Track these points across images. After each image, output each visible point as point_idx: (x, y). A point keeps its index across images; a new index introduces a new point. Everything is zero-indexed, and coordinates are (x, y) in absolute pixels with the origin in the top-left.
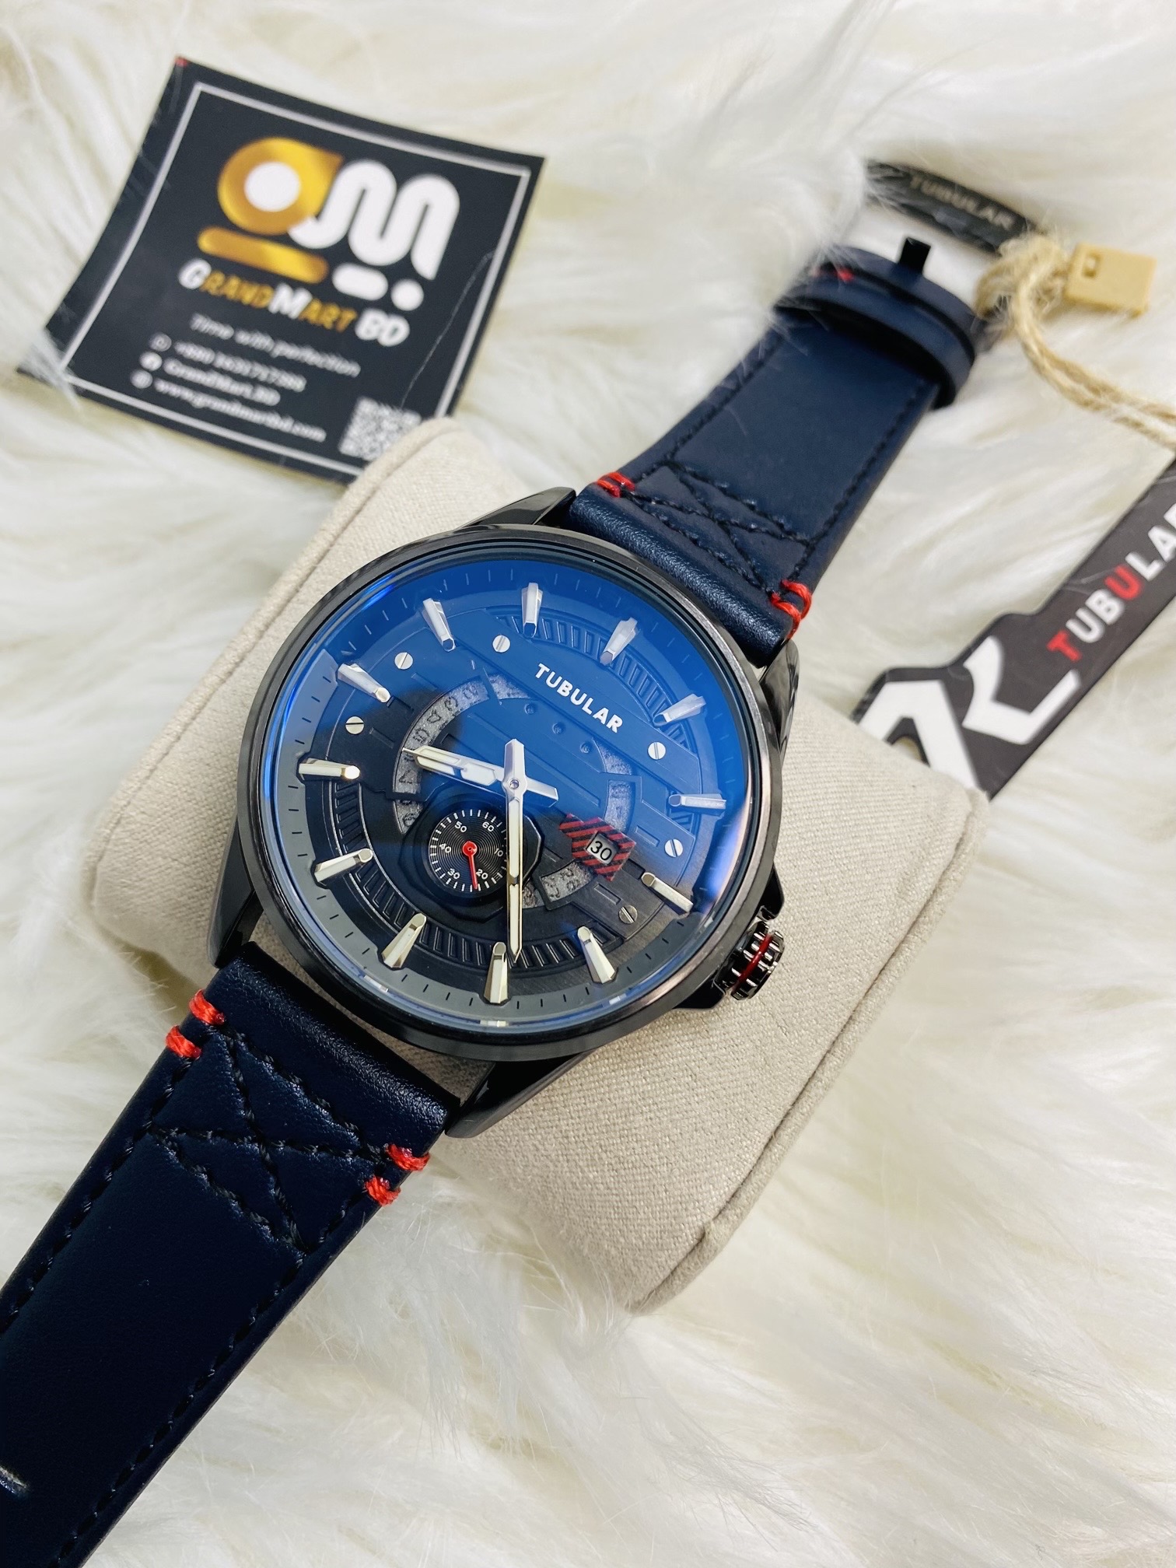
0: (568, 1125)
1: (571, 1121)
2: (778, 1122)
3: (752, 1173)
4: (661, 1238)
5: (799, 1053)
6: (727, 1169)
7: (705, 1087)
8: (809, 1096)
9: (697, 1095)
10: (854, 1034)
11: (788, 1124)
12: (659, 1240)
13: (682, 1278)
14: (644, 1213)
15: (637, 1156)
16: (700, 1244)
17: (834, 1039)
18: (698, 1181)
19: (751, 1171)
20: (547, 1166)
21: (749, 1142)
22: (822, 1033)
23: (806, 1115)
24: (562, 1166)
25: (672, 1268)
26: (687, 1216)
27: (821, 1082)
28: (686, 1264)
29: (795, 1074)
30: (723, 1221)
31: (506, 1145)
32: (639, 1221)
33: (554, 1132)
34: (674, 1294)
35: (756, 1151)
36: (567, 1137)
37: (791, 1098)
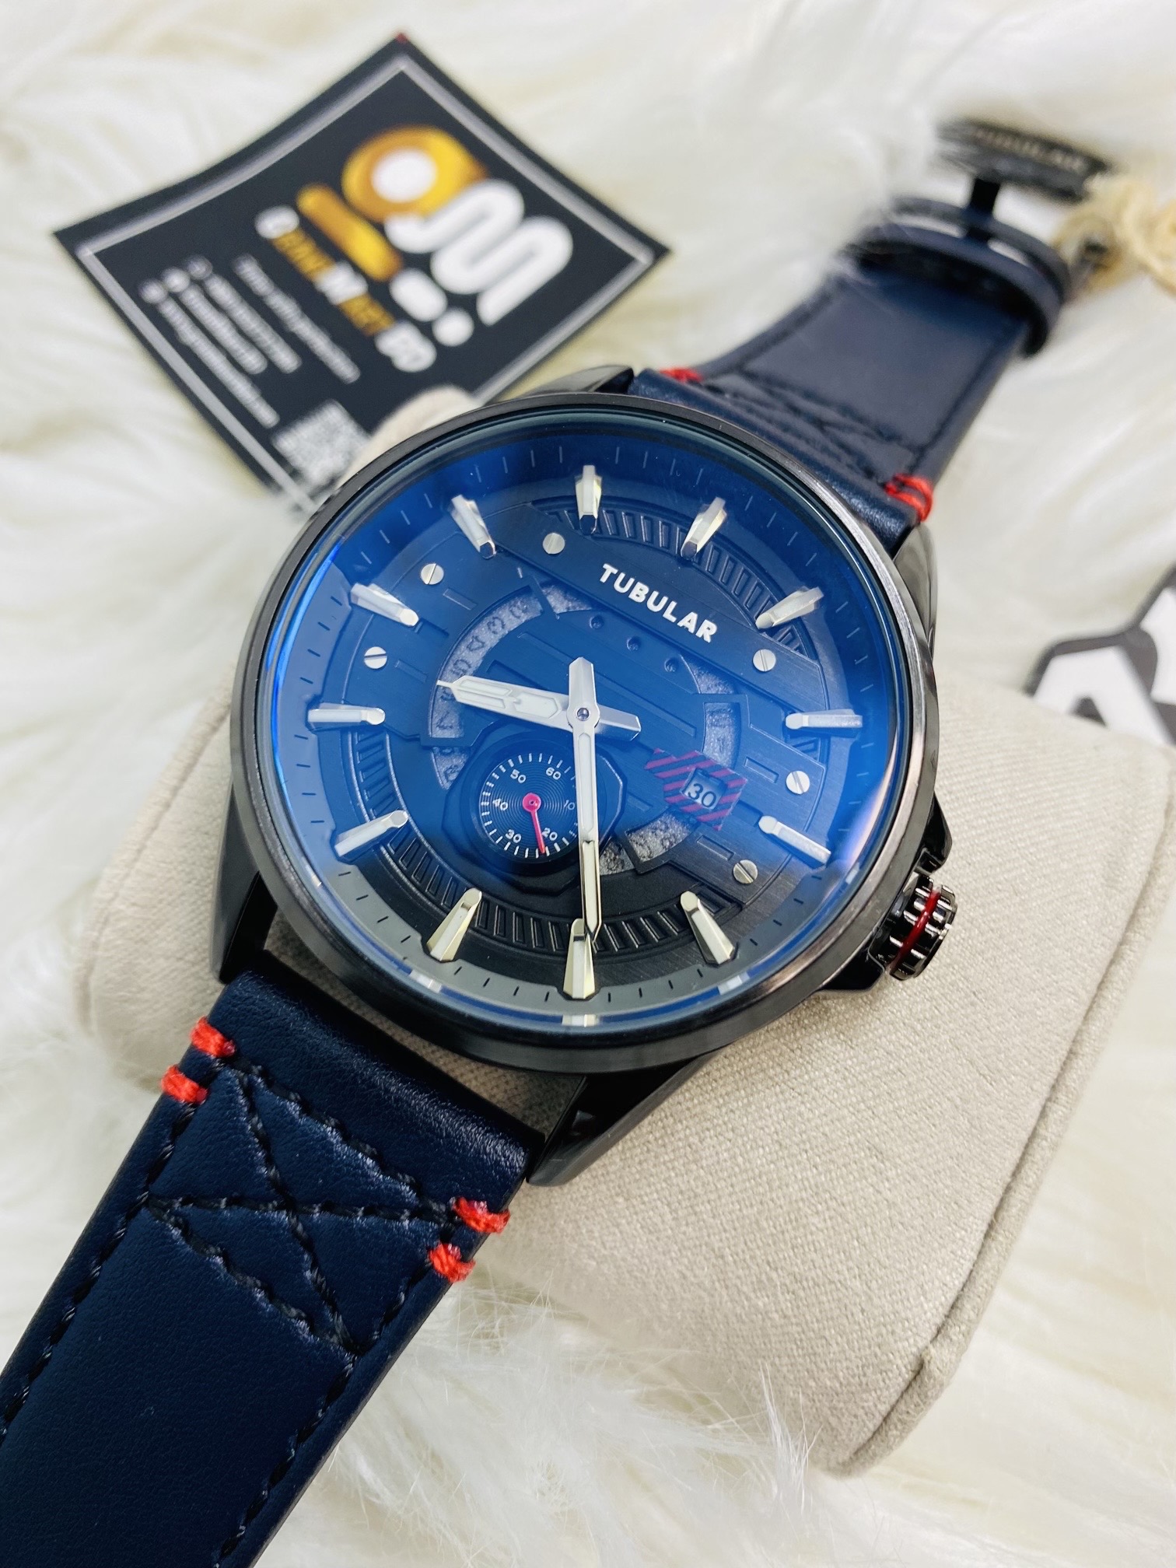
0: (721, 1240)
1: (724, 1235)
2: (996, 1200)
3: (974, 1273)
4: (865, 1375)
5: (1011, 1107)
6: (940, 1272)
7: (896, 1168)
8: (1033, 1162)
9: (888, 1180)
10: (1079, 1072)
11: (1013, 1201)
12: (864, 1380)
13: (899, 1427)
14: (837, 1343)
15: (818, 1271)
16: (918, 1378)
17: (1053, 1082)
18: (904, 1293)
19: (971, 1271)
20: (700, 1298)
21: (963, 1232)
22: (1037, 1076)
23: (1033, 1186)
24: (720, 1296)
25: (885, 1414)
26: (896, 1341)
27: (1046, 1140)
28: (902, 1407)
29: (1010, 1134)
30: (945, 1345)
31: (644, 1277)
32: (832, 1355)
33: (704, 1252)
34: (890, 1448)
35: (974, 1243)
36: (722, 1257)
37: (1010, 1167)
